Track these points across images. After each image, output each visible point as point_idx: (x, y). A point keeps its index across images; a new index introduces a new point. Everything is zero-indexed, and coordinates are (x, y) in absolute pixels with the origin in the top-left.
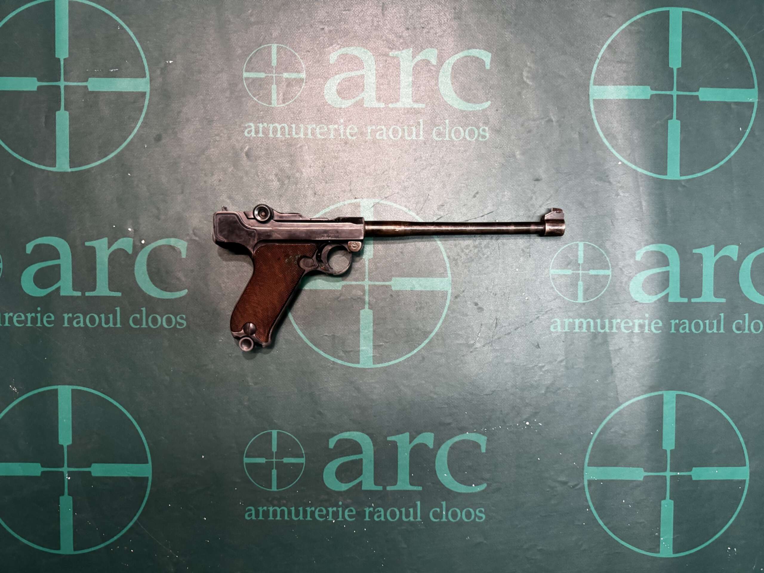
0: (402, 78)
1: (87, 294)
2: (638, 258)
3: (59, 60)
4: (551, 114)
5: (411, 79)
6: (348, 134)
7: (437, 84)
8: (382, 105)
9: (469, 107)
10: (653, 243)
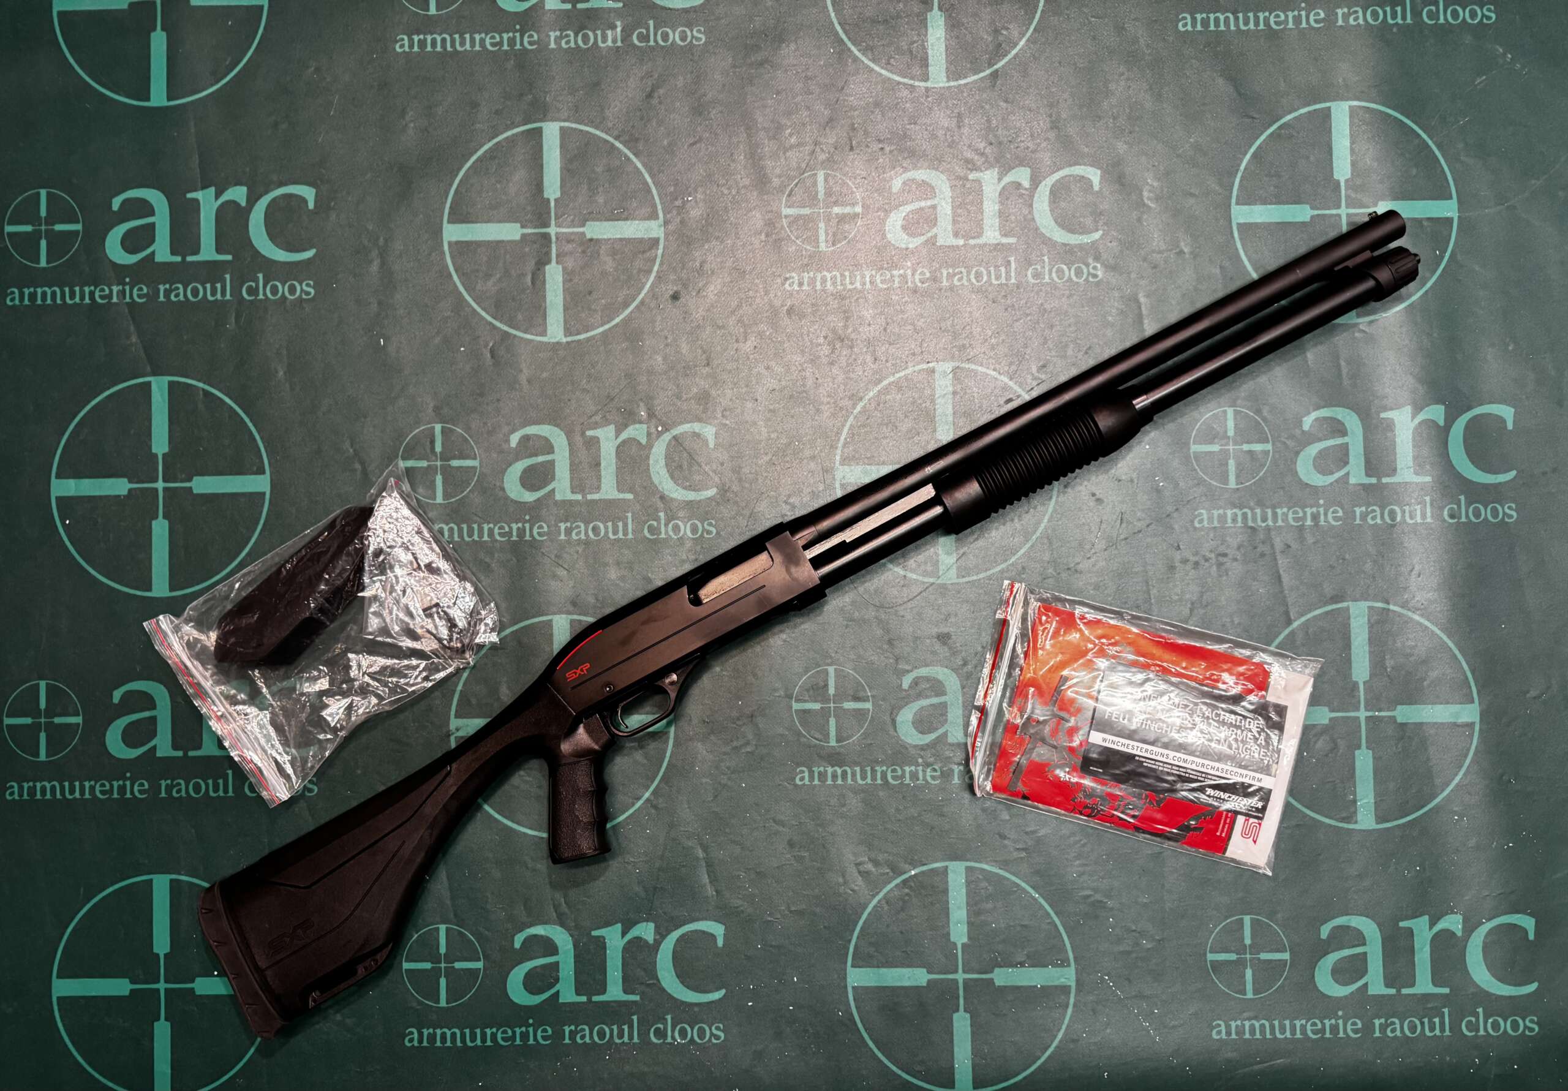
0: (985, 206)
1: (589, 497)
2: (1306, 426)
3: (548, 200)
4: (1182, 244)
5: (997, 207)
6: (917, 281)
7: (1031, 212)
8: (961, 242)
9: (1074, 239)
10: (1324, 407)
